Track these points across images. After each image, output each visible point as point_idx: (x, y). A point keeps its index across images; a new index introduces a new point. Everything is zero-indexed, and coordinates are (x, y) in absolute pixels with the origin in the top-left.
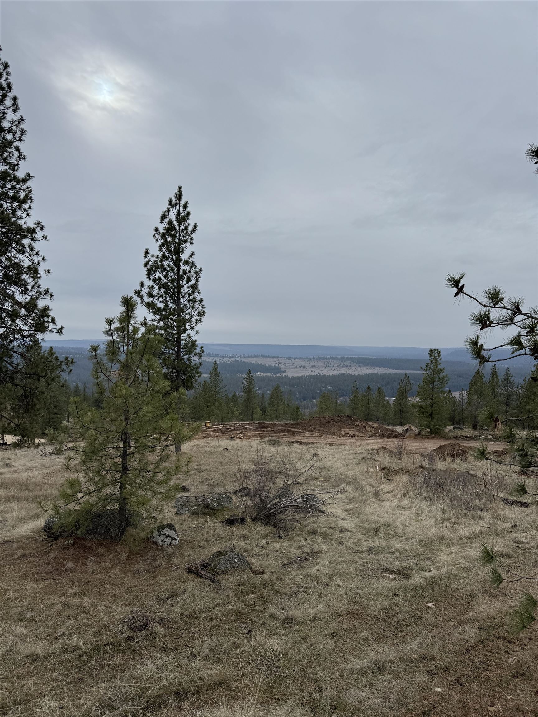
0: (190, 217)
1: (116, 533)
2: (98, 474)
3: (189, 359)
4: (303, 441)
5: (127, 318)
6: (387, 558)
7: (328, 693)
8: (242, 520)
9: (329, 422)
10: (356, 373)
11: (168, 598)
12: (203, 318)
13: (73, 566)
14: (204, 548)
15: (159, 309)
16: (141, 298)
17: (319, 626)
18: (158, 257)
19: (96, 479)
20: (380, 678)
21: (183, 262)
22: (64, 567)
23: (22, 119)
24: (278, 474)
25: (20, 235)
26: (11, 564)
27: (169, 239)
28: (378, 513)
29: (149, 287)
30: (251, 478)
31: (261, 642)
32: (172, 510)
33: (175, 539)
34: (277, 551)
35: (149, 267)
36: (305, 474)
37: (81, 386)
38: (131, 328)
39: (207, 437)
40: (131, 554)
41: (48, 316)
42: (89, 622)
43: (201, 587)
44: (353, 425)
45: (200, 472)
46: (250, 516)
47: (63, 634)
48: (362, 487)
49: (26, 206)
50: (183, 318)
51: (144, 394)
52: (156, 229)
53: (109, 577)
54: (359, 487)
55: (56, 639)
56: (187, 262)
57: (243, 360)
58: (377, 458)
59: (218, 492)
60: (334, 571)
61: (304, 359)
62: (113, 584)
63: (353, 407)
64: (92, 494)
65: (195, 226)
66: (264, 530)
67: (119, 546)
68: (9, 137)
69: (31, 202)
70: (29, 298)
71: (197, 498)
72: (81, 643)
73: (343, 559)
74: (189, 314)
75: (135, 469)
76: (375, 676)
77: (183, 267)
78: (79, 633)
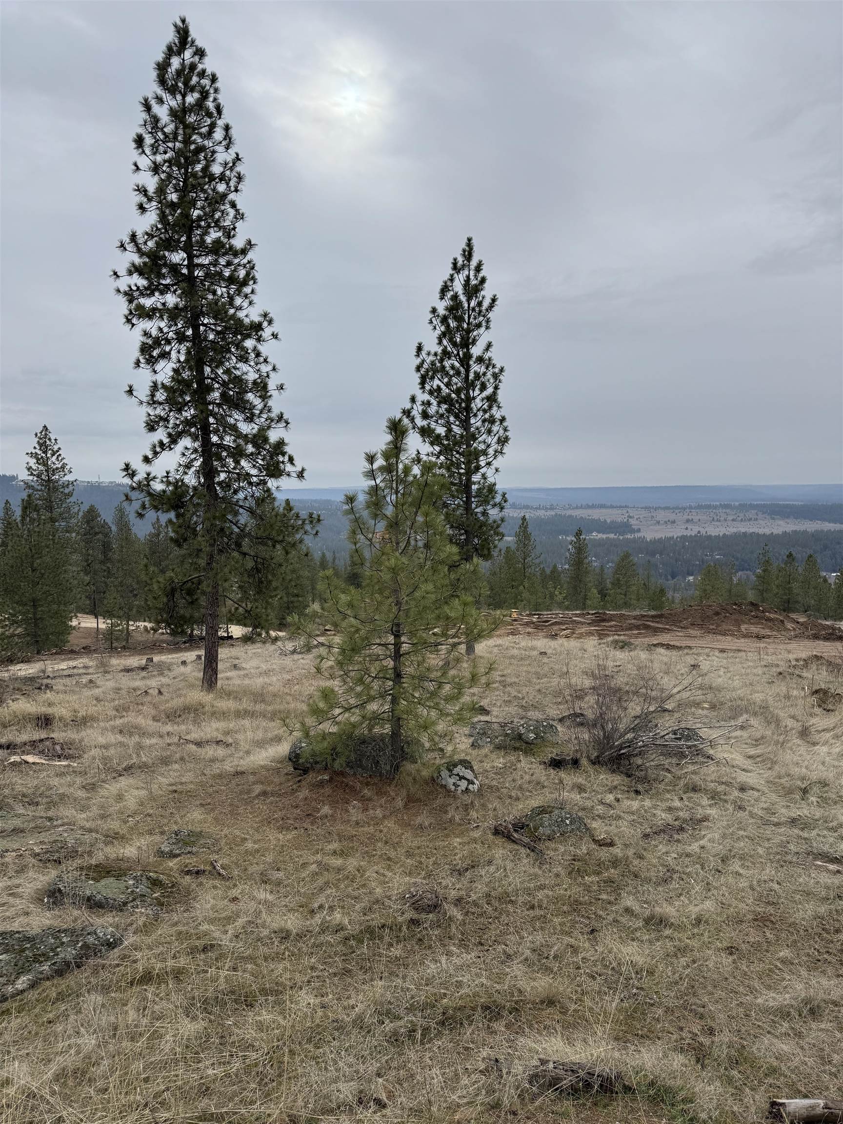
0: (486, 285)
1: (388, 768)
2: (361, 681)
3: (485, 513)
4: (672, 643)
5: (396, 451)
6: (824, 837)
7: (724, 1037)
8: (576, 762)
9: (717, 614)
10: (767, 531)
11: (467, 870)
12: (505, 447)
13: (330, 812)
14: (518, 799)
15: (438, 436)
16: (412, 420)
17: (706, 934)
18: (436, 354)
19: (359, 689)
20: (814, 1025)
21: (474, 359)
22: (318, 812)
23: (238, 159)
24: (631, 695)
25: (241, 334)
26: (247, 804)
27: (453, 324)
28: (806, 763)
29: (423, 403)
30: (587, 699)
31: (612, 948)
32: (466, 741)
33: (473, 783)
34: (633, 813)
35: (423, 371)
36: (678, 697)
37: (329, 556)
38: (401, 466)
39: (513, 634)
40: (411, 800)
41: (283, 454)
42: (356, 893)
43: (516, 858)
44: (762, 618)
45: (504, 686)
46: (588, 757)
47: (321, 907)
48: (778, 722)
49: (247, 290)
50: (475, 448)
51: (421, 567)
52: (434, 311)
53: (381, 831)
54: (773, 721)
55: (312, 911)
56: (480, 360)
57: (569, 512)
58: (805, 674)
59: (534, 718)
60: (730, 850)
61: (673, 508)
62: (386, 843)
63: (760, 588)
64: (352, 711)
65: (494, 300)
66: (610, 779)
67: (393, 787)
68: (221, 188)
69: (254, 283)
70: (256, 427)
71: (503, 725)
72: (346, 922)
73: (745, 834)
74: (485, 442)
75: (413, 677)
76: (805, 1022)
77: (475, 368)
78: (343, 907)
